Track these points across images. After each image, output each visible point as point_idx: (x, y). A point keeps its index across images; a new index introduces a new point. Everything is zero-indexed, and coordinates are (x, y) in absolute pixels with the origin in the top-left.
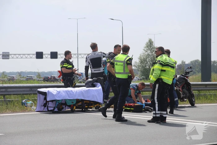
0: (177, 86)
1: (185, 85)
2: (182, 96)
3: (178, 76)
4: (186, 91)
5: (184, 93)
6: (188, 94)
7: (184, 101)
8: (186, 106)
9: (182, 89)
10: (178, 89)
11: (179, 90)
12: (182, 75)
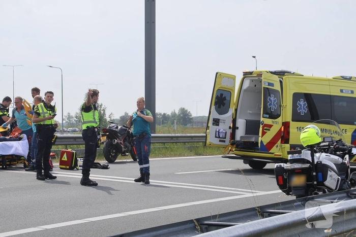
0: (119, 138)
1: (127, 138)
2: (123, 149)
3: (119, 127)
4: (128, 144)
5: (126, 146)
6: (130, 148)
7: (125, 155)
8: (128, 161)
9: (124, 141)
10: (119, 142)
11: (121, 143)
12: (124, 126)
